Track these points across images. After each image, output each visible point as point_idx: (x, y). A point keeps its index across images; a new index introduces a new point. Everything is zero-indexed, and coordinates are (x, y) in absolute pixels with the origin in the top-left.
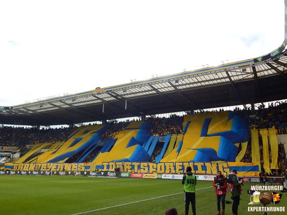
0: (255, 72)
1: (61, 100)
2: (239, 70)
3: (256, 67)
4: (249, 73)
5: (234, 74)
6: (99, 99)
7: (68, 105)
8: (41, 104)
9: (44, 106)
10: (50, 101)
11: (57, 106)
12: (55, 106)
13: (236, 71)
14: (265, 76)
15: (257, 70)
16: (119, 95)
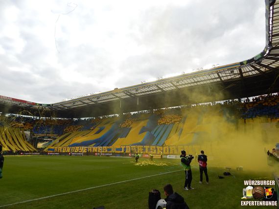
0: (241, 73)
1: (88, 98)
2: (228, 72)
3: (242, 69)
4: (236, 74)
5: (224, 75)
6: (117, 97)
7: (94, 102)
8: (74, 101)
9: (76, 104)
10: (80, 100)
11: (86, 103)
12: (85, 103)
13: (226, 72)
14: (250, 75)
15: (243, 71)
16: (132, 94)
